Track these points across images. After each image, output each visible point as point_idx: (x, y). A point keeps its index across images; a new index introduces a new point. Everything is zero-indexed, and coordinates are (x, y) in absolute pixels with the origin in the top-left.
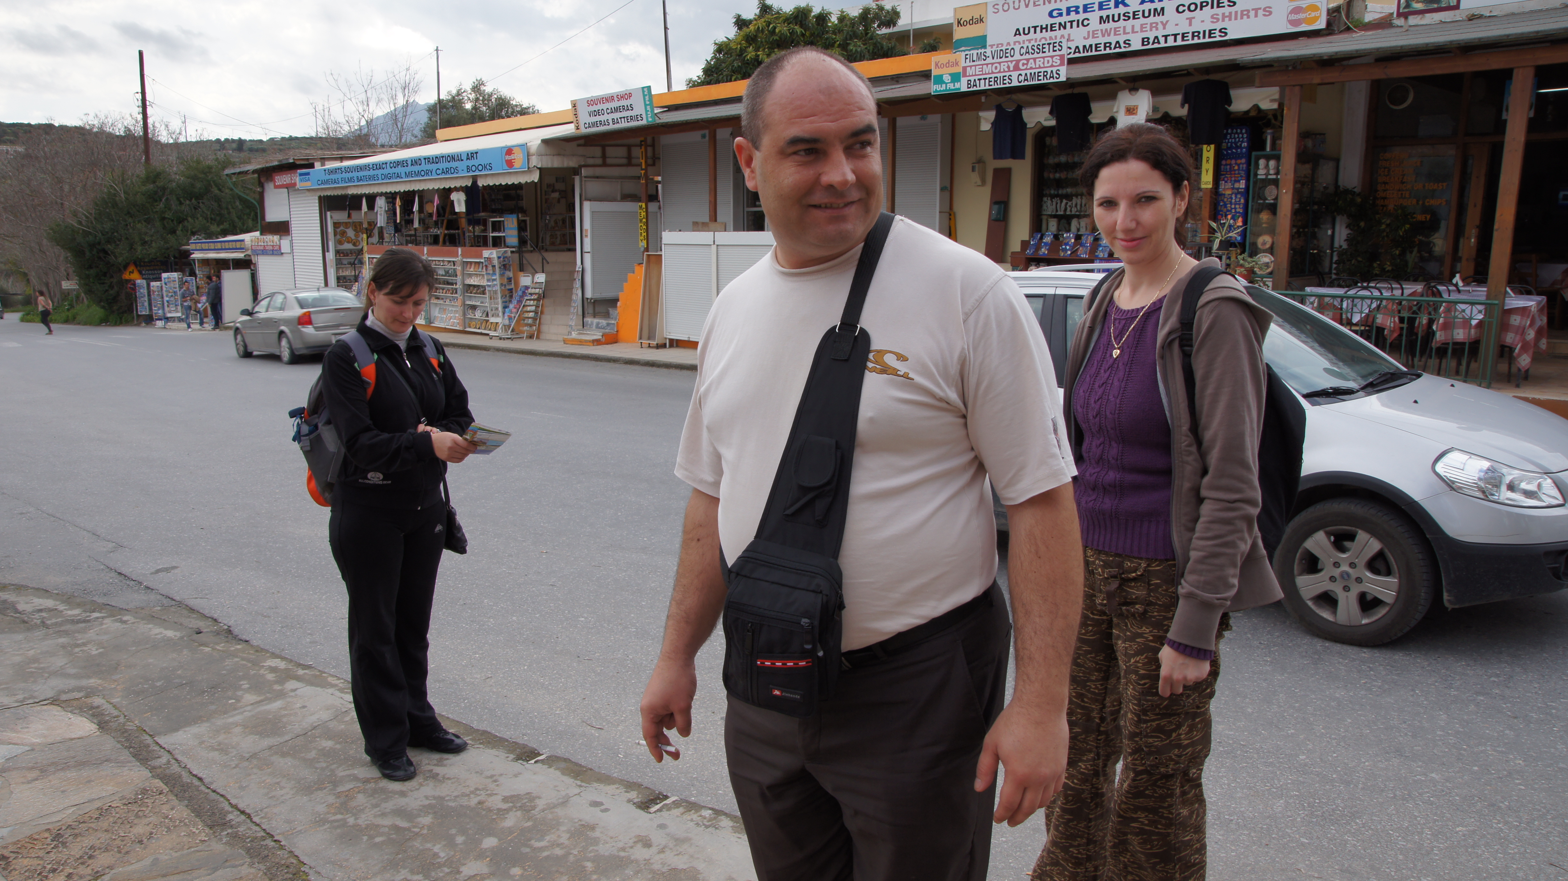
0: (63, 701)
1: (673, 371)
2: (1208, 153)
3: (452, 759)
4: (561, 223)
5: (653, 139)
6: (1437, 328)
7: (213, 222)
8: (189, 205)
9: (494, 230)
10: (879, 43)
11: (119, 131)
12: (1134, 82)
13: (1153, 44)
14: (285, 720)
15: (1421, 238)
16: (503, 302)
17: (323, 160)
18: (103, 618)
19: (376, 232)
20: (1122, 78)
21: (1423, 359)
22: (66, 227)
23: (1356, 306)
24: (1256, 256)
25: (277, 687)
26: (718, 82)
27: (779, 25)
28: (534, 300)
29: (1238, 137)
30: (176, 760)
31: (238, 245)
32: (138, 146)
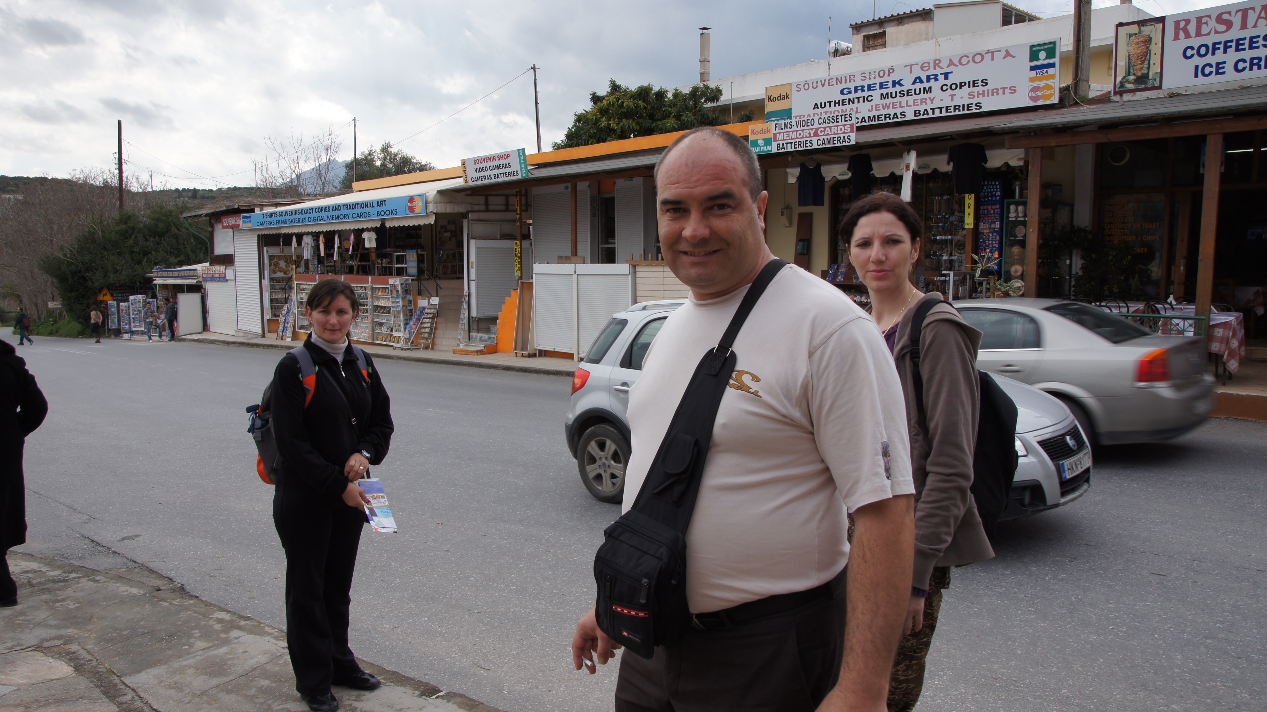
0: (46, 648)
1: (542, 376)
2: (970, 200)
3: (368, 695)
4: (451, 256)
5: (526, 190)
7: (172, 255)
8: (153, 241)
9: (398, 262)
10: (706, 114)
11: (99, 182)
12: (908, 144)
13: (923, 115)
14: (229, 663)
15: (1140, 266)
16: (405, 320)
17: (262, 206)
18: (79, 578)
19: (303, 263)
20: (899, 142)
22: (54, 259)
24: (1010, 281)
25: (223, 635)
26: (577, 145)
27: (626, 100)
28: (429, 318)
29: (993, 188)
30: (140, 697)
31: (192, 273)
32: (113, 195)
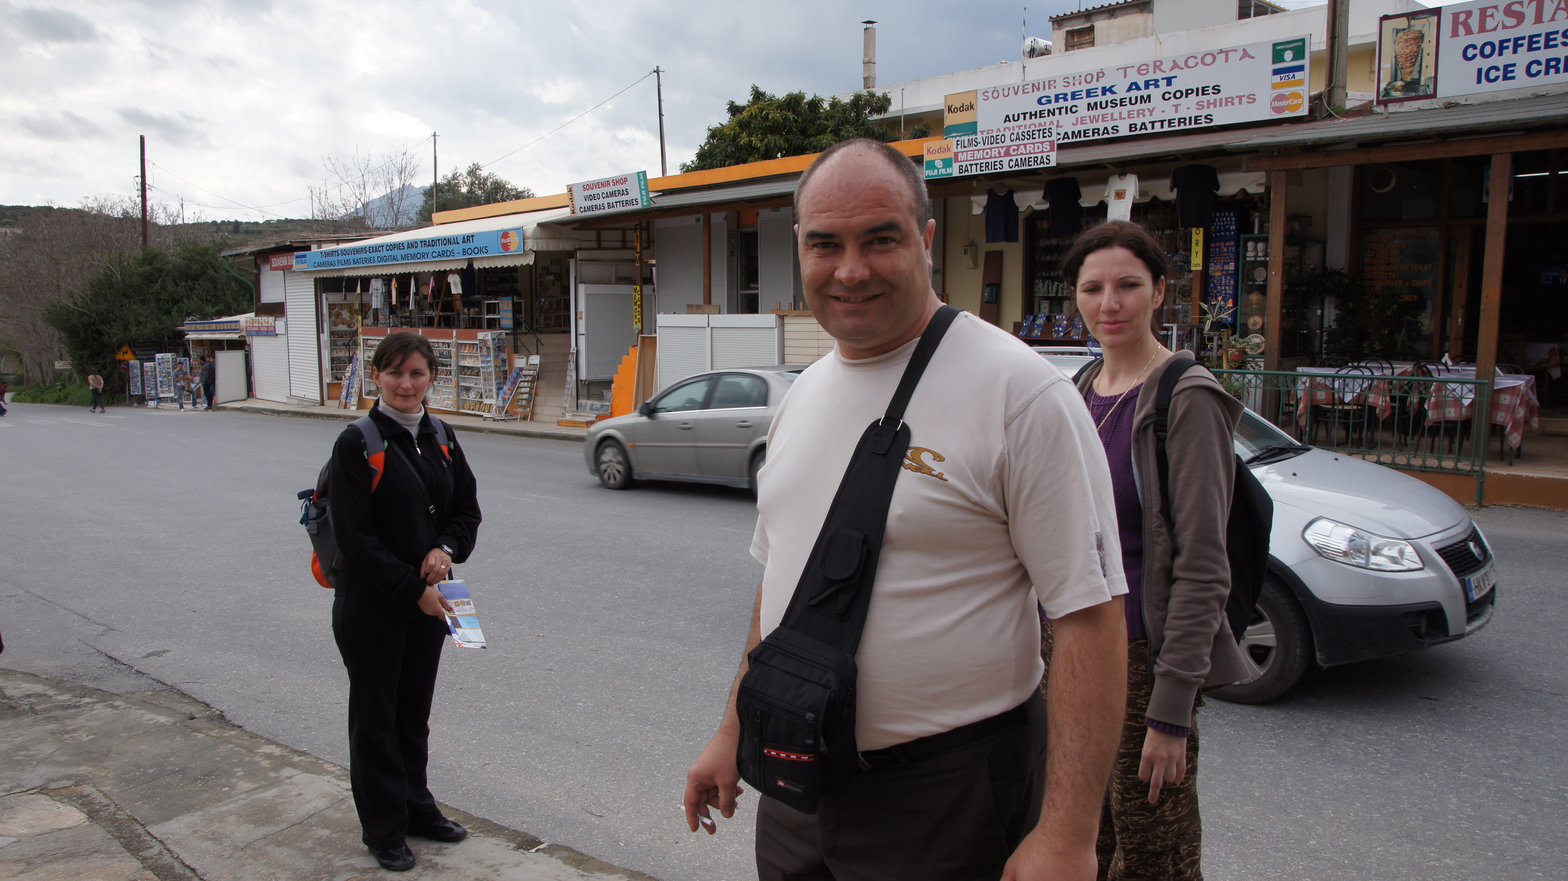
0: (52, 790)
2: (1197, 236)
3: (452, 848)
4: (555, 305)
5: (648, 223)
6: (1428, 407)
7: (208, 303)
8: (185, 286)
9: (488, 313)
10: (872, 127)
11: (117, 213)
12: (1123, 167)
13: (1140, 130)
14: (280, 808)
15: (1409, 318)
16: (497, 384)
17: (320, 243)
18: (94, 703)
19: (371, 313)
20: (1111, 164)
21: (1416, 438)
22: (62, 308)
23: (1347, 385)
24: (1247, 336)
25: (272, 774)
26: (711, 167)
27: (772, 111)
28: (528, 382)
29: (1226, 220)
30: (169, 850)
31: (233, 326)
32: (135, 228)
